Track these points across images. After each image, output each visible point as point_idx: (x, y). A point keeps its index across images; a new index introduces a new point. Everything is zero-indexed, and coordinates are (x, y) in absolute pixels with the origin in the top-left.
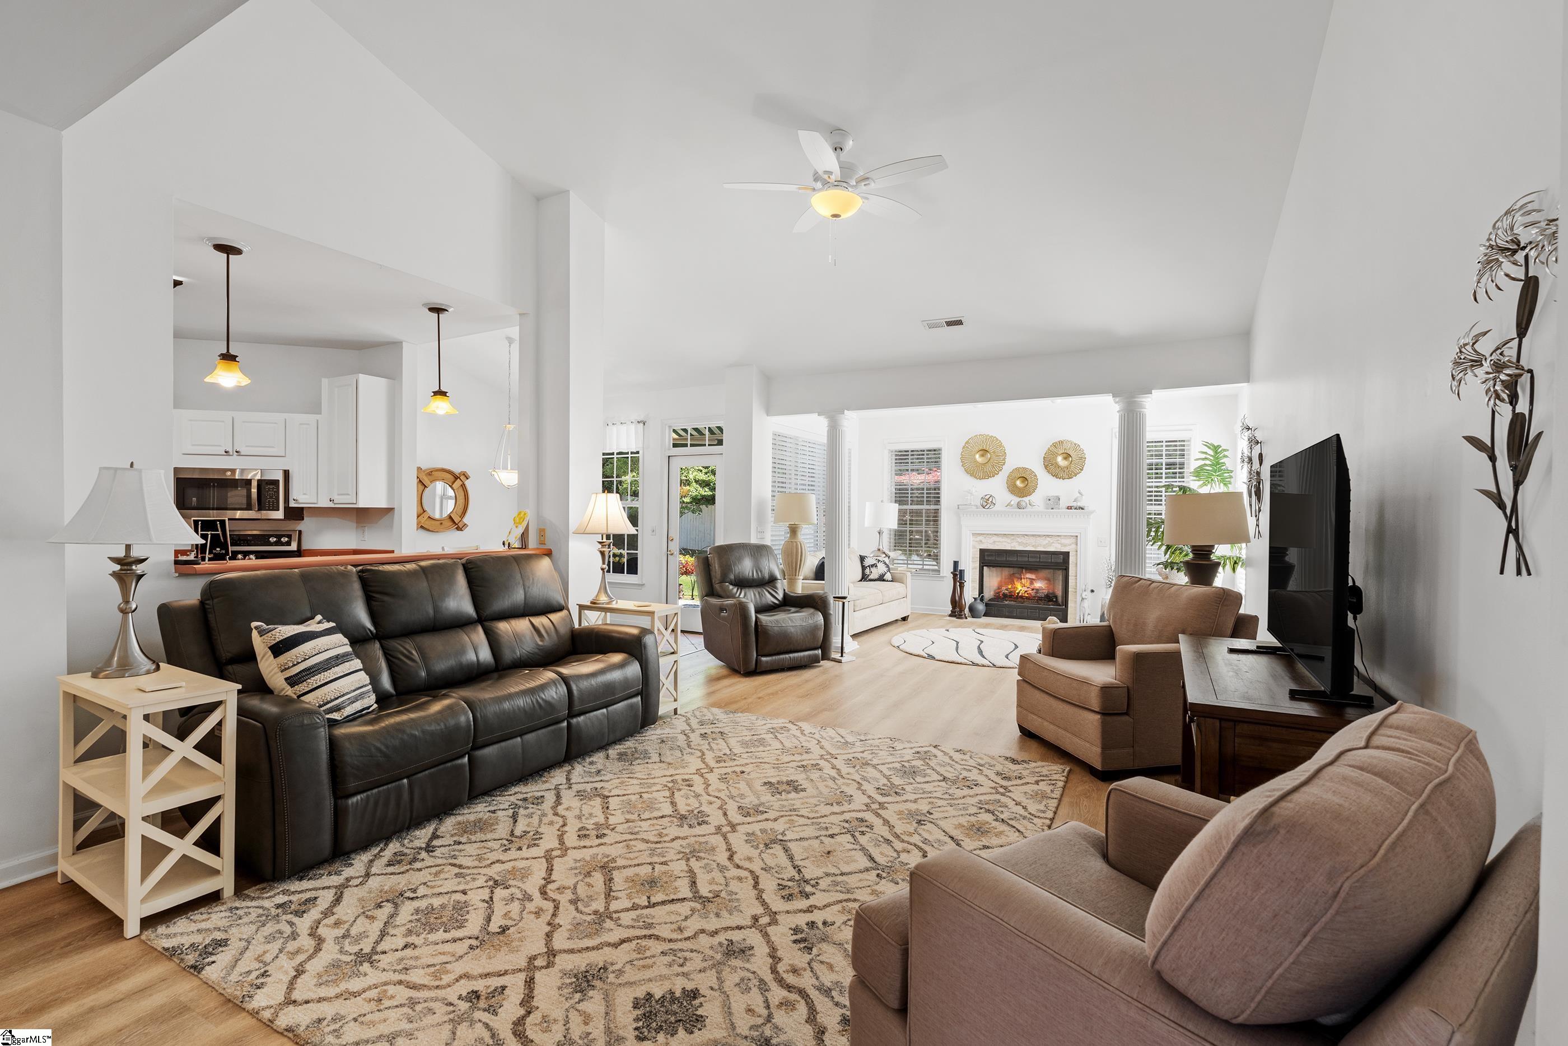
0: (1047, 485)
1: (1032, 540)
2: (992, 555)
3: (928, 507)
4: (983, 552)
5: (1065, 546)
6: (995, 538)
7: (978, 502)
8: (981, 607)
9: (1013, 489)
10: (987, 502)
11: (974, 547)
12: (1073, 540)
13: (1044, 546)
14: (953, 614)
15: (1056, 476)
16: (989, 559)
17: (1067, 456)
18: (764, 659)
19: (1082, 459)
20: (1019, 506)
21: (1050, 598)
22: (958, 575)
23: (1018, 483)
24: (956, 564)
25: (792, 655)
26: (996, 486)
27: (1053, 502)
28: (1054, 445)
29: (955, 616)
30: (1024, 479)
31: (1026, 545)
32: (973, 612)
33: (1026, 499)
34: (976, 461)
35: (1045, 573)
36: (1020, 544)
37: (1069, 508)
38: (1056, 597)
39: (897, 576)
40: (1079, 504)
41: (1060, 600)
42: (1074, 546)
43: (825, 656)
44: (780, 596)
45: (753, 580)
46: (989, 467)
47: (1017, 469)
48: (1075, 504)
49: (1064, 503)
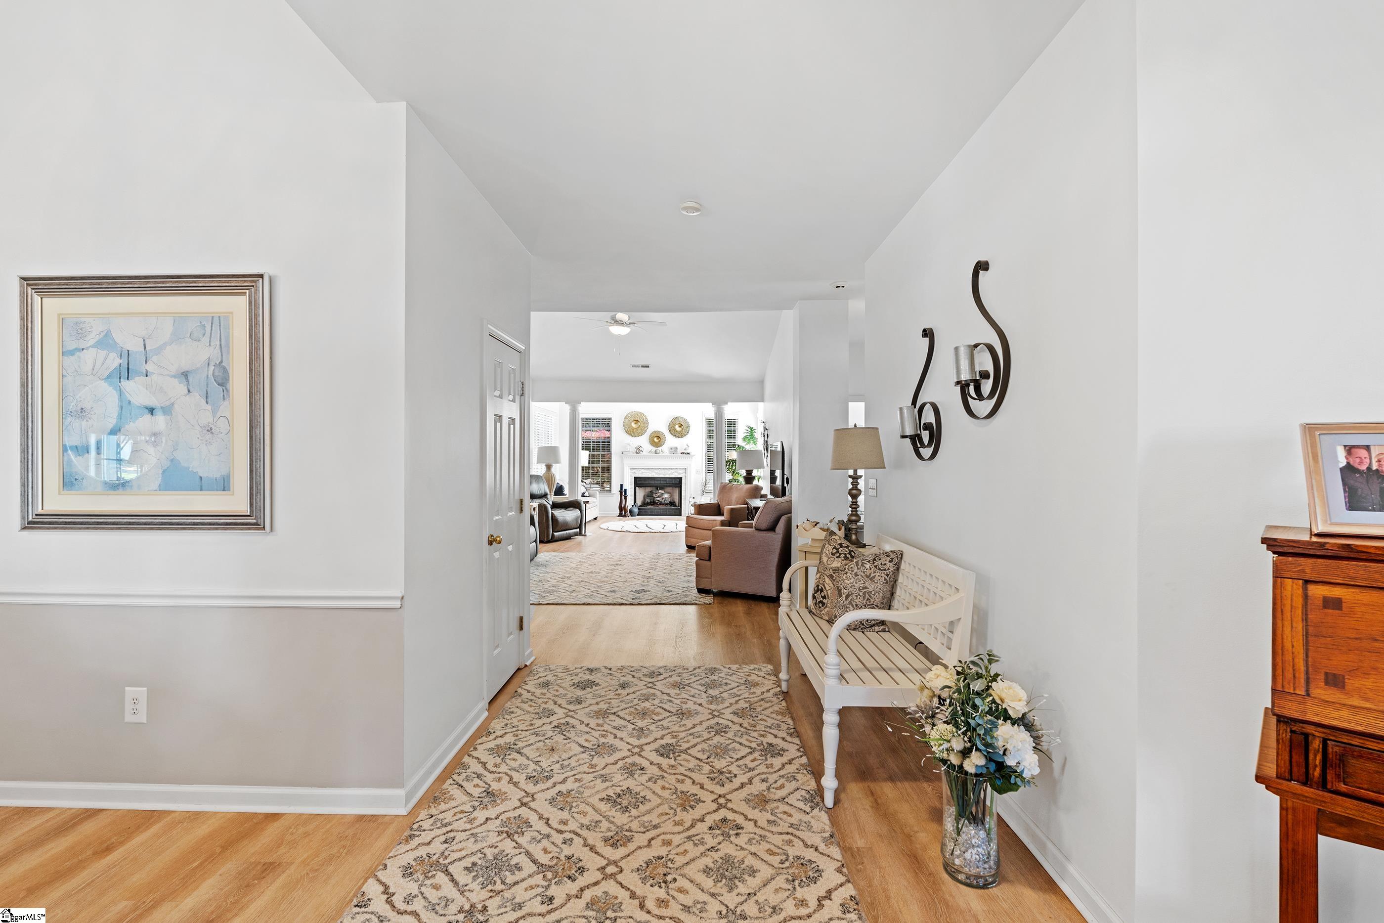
0: (671, 441)
1: (663, 471)
2: (641, 481)
3: (603, 453)
4: (636, 478)
5: (679, 474)
6: (643, 471)
7: (634, 450)
8: (636, 510)
9: (653, 443)
10: (639, 450)
11: (631, 476)
12: (684, 471)
13: (669, 474)
14: (620, 515)
15: (675, 436)
16: (639, 482)
17: (681, 426)
18: (555, 534)
19: (688, 427)
20: (656, 453)
21: (672, 503)
22: (623, 492)
23: (655, 439)
24: (622, 485)
25: (567, 532)
26: (643, 441)
27: (674, 450)
28: (674, 419)
29: (622, 516)
30: (659, 437)
31: (660, 474)
32: (632, 513)
33: (660, 449)
34: (632, 427)
35: (669, 489)
36: (656, 473)
37: (682, 453)
38: (675, 502)
39: (591, 493)
40: (688, 451)
41: (677, 504)
42: (684, 474)
43: (580, 534)
44: (551, 503)
45: (537, 495)
46: (639, 430)
47: (655, 432)
48: (685, 451)
49: (679, 451)
